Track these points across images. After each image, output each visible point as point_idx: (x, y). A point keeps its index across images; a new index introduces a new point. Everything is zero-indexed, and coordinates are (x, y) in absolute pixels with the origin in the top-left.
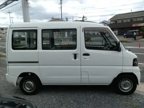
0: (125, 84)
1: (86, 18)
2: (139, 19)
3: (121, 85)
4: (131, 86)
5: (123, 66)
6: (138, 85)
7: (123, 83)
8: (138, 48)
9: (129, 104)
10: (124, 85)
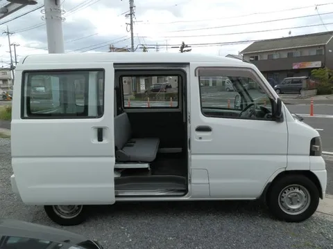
0: (293, 196)
1: (189, 48)
2: (306, 53)
3: (282, 200)
4: (306, 202)
5: (287, 154)
6: (322, 198)
7: (288, 194)
8: (309, 115)
9: (305, 243)
10: (291, 199)
